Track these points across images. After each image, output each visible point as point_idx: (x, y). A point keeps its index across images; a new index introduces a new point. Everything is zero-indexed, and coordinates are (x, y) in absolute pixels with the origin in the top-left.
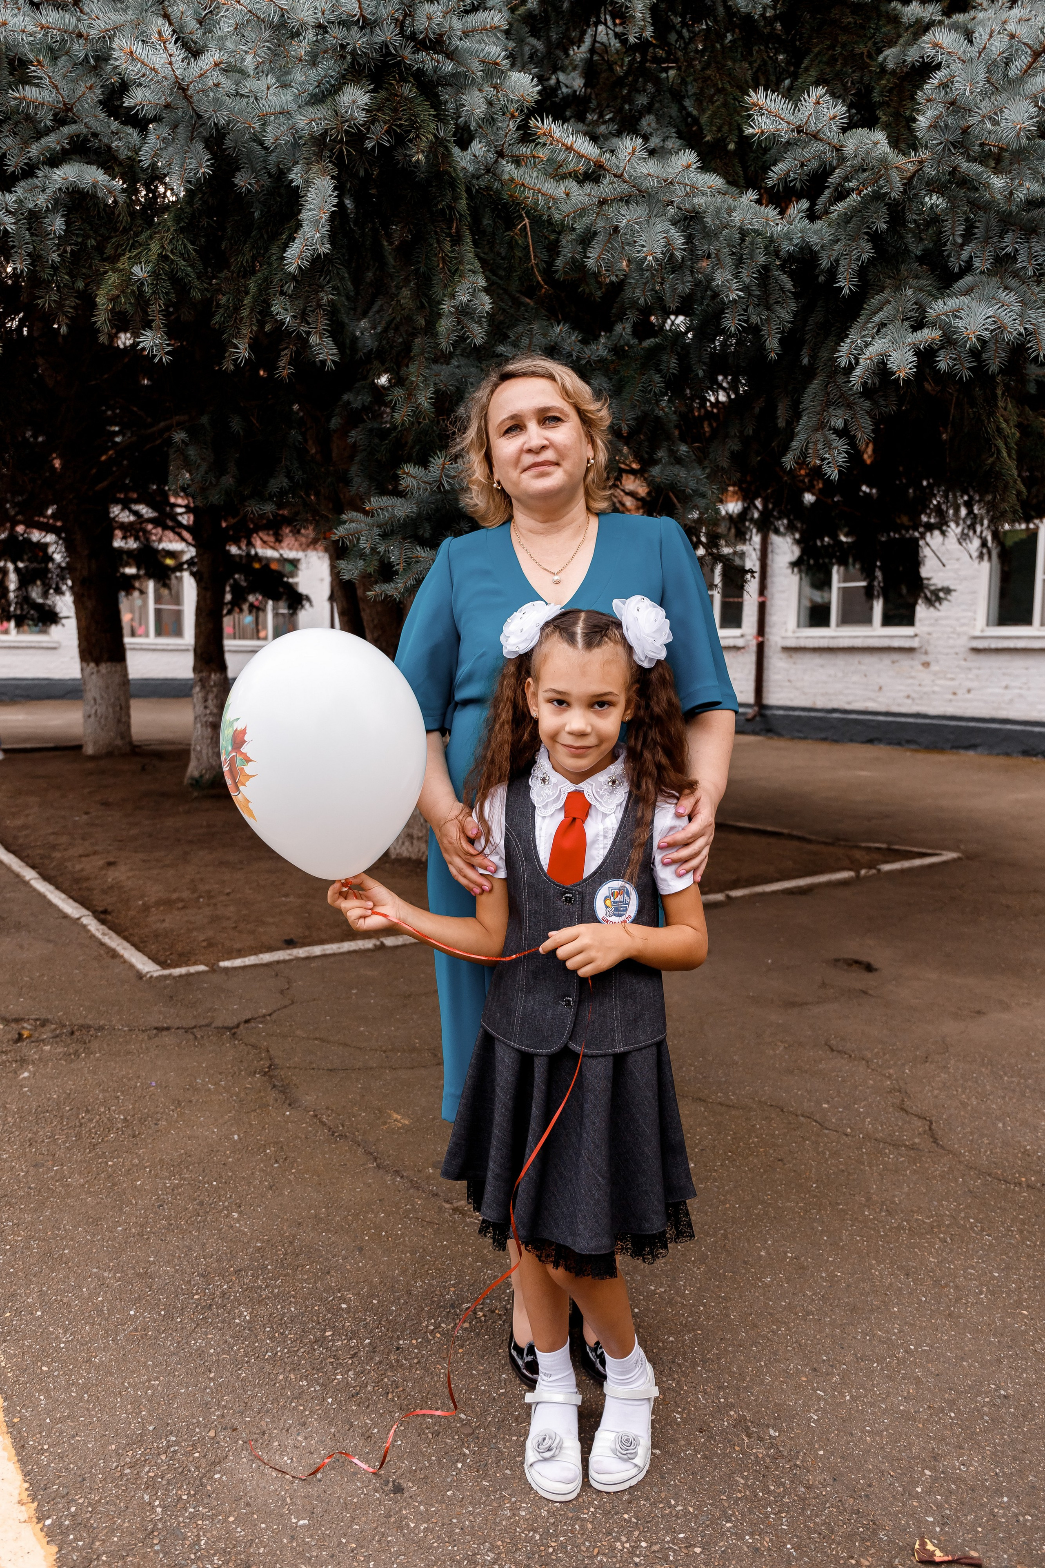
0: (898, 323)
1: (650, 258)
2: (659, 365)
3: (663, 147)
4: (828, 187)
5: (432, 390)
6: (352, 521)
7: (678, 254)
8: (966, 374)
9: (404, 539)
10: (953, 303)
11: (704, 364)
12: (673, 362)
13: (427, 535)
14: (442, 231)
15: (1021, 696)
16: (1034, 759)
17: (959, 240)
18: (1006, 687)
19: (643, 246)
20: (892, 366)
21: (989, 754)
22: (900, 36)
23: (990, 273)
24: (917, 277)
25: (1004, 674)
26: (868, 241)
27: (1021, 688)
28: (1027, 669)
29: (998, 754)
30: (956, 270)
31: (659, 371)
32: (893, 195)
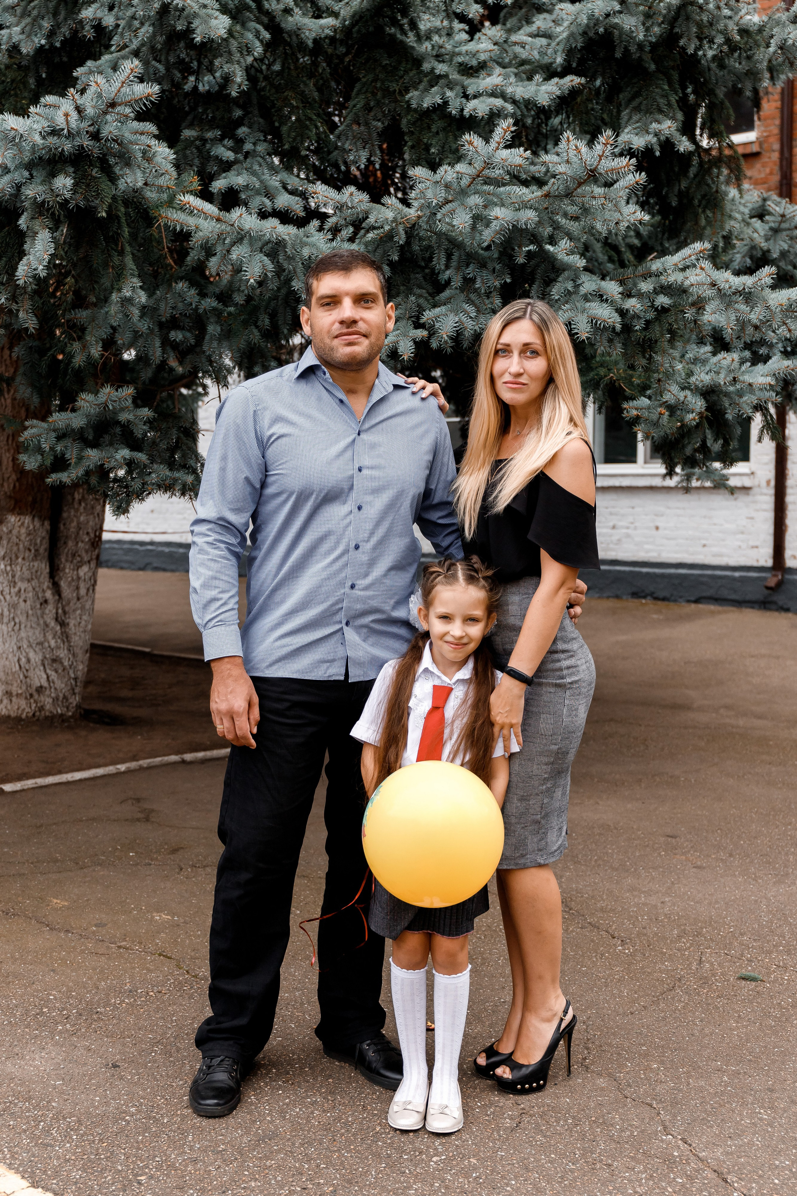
0: (405, 322)
1: (252, 281)
2: (256, 322)
3: (254, 151)
4: (363, 228)
5: (100, 345)
6: (32, 427)
7: (269, 275)
8: (449, 350)
9: (74, 440)
10: (437, 310)
11: (288, 324)
12: (267, 321)
13: (91, 438)
14: (112, 249)
15: (628, 536)
16: (644, 601)
17: (443, 267)
18: (614, 527)
19: (246, 271)
20: (400, 350)
21: (599, 598)
22: (421, 81)
23: (462, 289)
24: (420, 287)
25: (611, 514)
26: (388, 265)
27: (628, 528)
28: (633, 508)
29: (608, 597)
30: (443, 282)
31: (257, 327)
32: (401, 242)
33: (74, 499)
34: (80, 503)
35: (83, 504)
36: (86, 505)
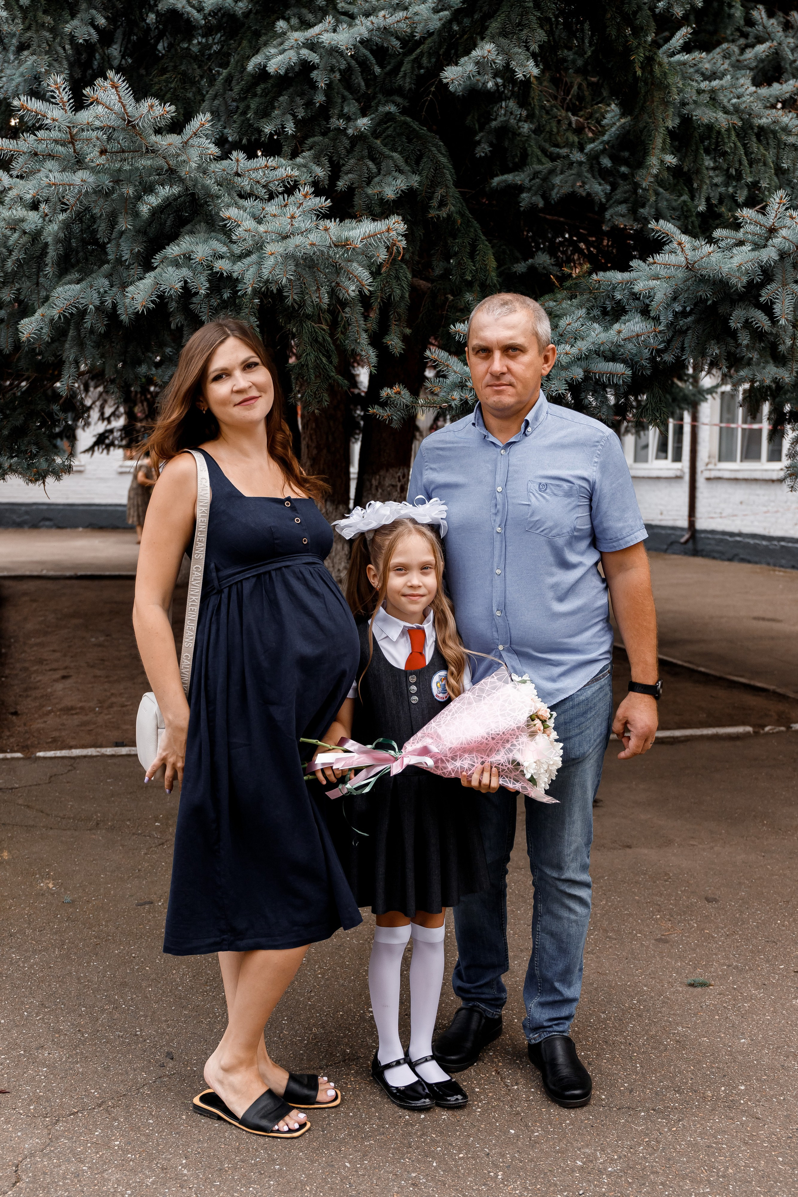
33: (371, 485)
34: (377, 490)
35: (380, 491)
36: (383, 491)
